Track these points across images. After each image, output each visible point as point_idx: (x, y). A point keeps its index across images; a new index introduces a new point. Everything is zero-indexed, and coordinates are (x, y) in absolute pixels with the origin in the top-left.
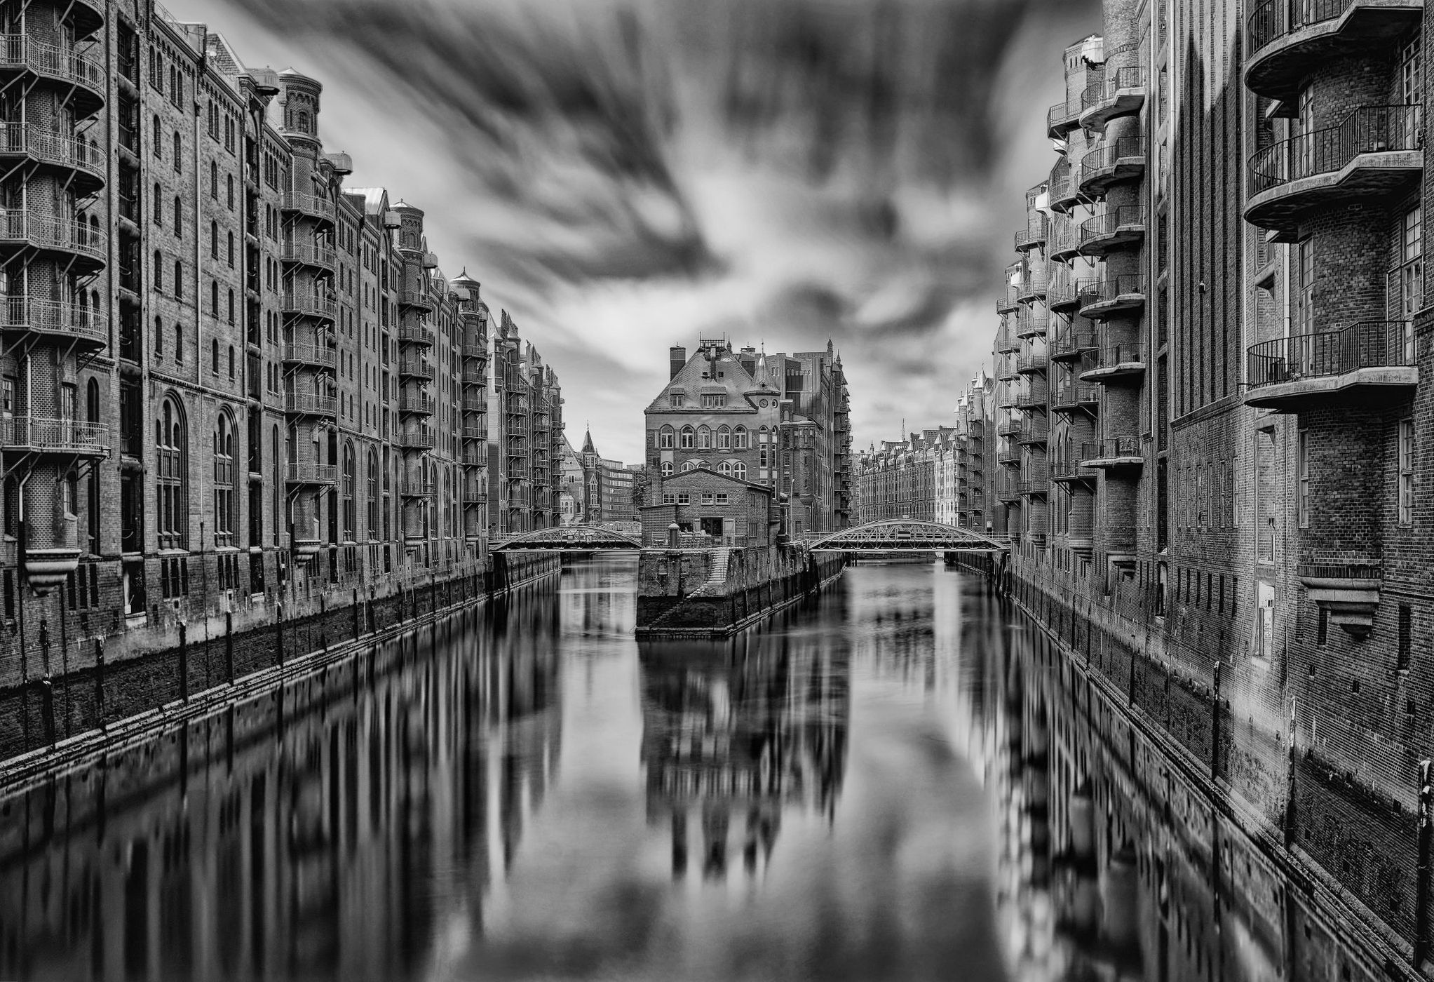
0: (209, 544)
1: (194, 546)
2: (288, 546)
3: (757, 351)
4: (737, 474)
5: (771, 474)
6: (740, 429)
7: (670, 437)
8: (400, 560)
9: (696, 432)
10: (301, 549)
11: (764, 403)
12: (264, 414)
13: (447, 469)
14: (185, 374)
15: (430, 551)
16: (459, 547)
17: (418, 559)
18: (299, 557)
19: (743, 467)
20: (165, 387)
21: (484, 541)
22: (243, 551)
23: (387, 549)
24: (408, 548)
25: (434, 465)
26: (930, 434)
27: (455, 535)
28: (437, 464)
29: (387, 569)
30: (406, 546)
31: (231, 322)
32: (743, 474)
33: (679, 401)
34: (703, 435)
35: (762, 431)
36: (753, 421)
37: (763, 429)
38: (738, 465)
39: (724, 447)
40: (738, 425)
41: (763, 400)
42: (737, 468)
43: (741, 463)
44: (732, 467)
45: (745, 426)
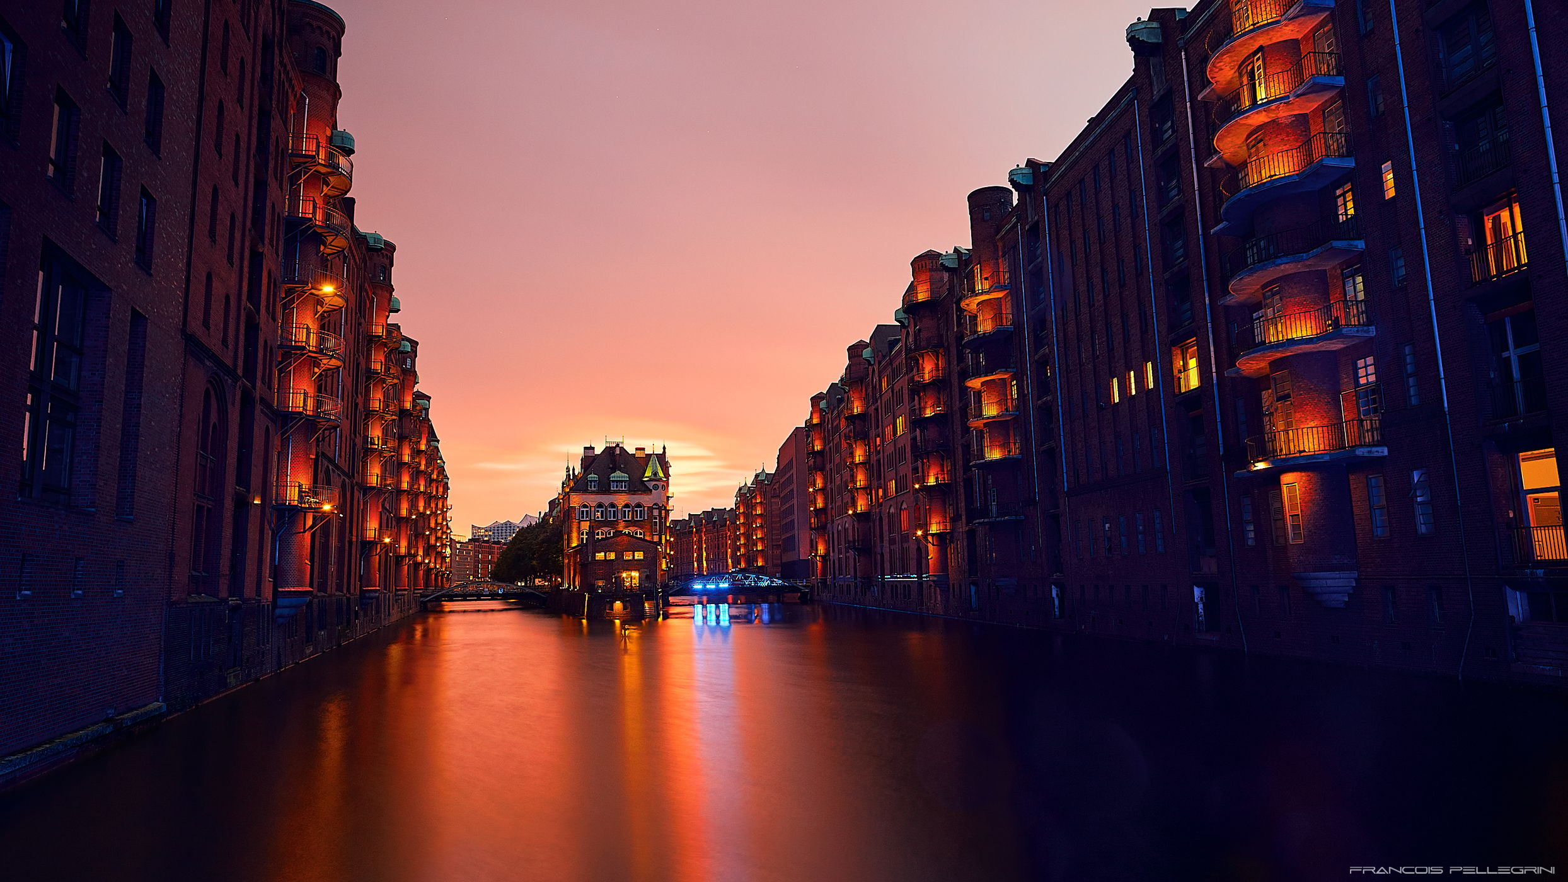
0: (334, 590)
1: (329, 590)
2: (358, 592)
3: (647, 452)
5: (660, 539)
6: (639, 505)
7: (587, 511)
8: (393, 609)
9: (606, 509)
10: (367, 595)
11: (656, 487)
12: (355, 487)
14: (330, 455)
17: (399, 608)
18: (364, 601)
19: (641, 534)
20: (326, 463)
22: (344, 596)
23: (389, 596)
24: (397, 598)
26: (708, 515)
29: (389, 615)
30: (396, 595)
31: (347, 418)
33: (594, 485)
34: (612, 509)
35: (655, 507)
36: (648, 500)
37: (655, 505)
38: (637, 531)
39: (627, 519)
40: (637, 503)
41: (655, 484)
42: (636, 533)
43: (639, 530)
44: (633, 533)
45: (643, 503)
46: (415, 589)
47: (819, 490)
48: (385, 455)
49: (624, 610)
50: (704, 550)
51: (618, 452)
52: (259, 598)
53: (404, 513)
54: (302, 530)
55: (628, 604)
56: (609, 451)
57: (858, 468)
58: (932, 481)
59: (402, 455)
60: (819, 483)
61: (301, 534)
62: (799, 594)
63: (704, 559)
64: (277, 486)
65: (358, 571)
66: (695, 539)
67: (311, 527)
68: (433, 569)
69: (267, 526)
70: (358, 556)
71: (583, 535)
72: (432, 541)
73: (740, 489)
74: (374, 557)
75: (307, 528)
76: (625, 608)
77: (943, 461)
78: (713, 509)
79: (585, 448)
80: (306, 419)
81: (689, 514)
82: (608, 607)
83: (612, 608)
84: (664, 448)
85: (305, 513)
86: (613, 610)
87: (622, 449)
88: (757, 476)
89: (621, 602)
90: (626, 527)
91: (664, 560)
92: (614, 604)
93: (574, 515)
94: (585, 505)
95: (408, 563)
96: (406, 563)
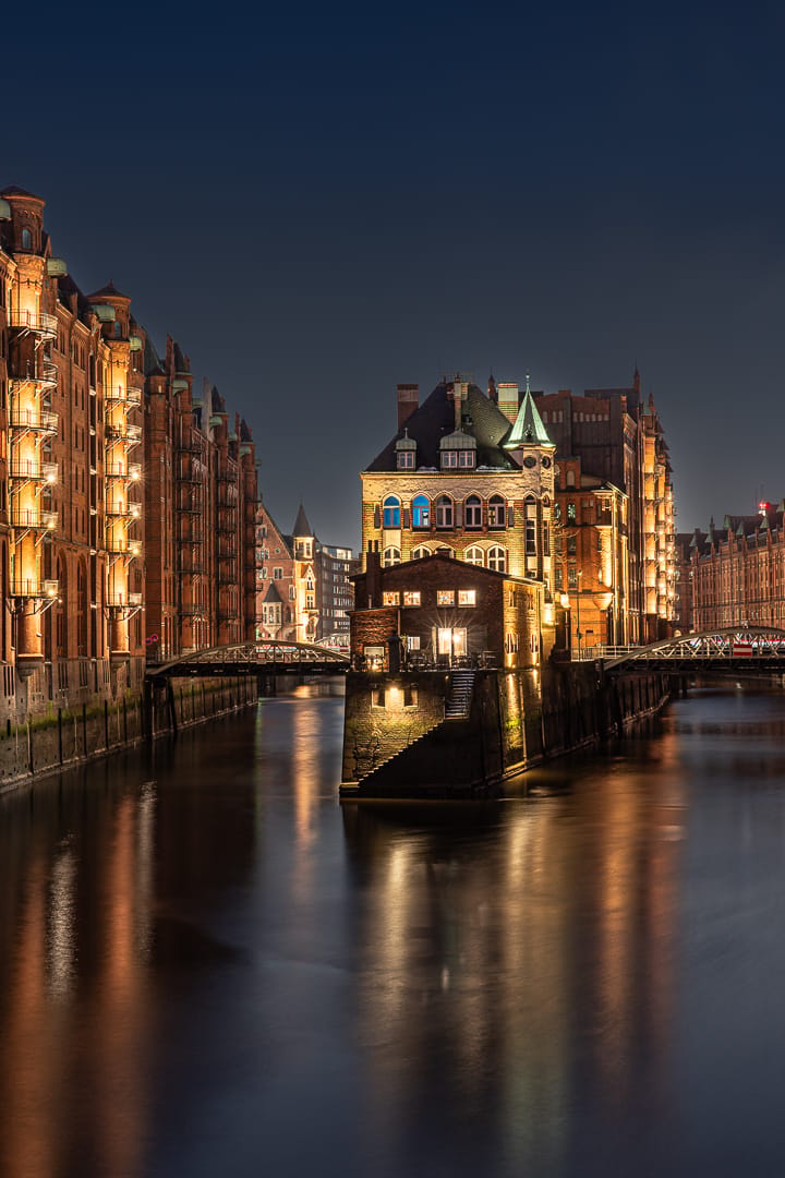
4: (493, 563)
5: (541, 563)
7: (395, 511)
8: (10, 688)
9: (433, 504)
13: (82, 559)
15: (55, 674)
16: (100, 671)
17: (36, 686)
21: (138, 662)
24: (21, 672)
25: (62, 553)
27: (94, 654)
28: (66, 551)
30: (18, 668)
32: (501, 563)
33: (409, 460)
34: (444, 508)
35: (529, 500)
36: (515, 486)
37: (530, 497)
38: (494, 550)
39: (473, 525)
40: (493, 493)
41: (530, 457)
42: (492, 554)
43: (498, 547)
44: (486, 553)
45: (504, 495)
49: (406, 705)
51: (458, 391)
55: (415, 695)
76: (408, 701)
82: (374, 697)
83: (381, 702)
86: (383, 704)
89: (399, 688)
92: (387, 693)
93: (370, 519)
94: (391, 501)
95: (41, 608)
96: (37, 608)
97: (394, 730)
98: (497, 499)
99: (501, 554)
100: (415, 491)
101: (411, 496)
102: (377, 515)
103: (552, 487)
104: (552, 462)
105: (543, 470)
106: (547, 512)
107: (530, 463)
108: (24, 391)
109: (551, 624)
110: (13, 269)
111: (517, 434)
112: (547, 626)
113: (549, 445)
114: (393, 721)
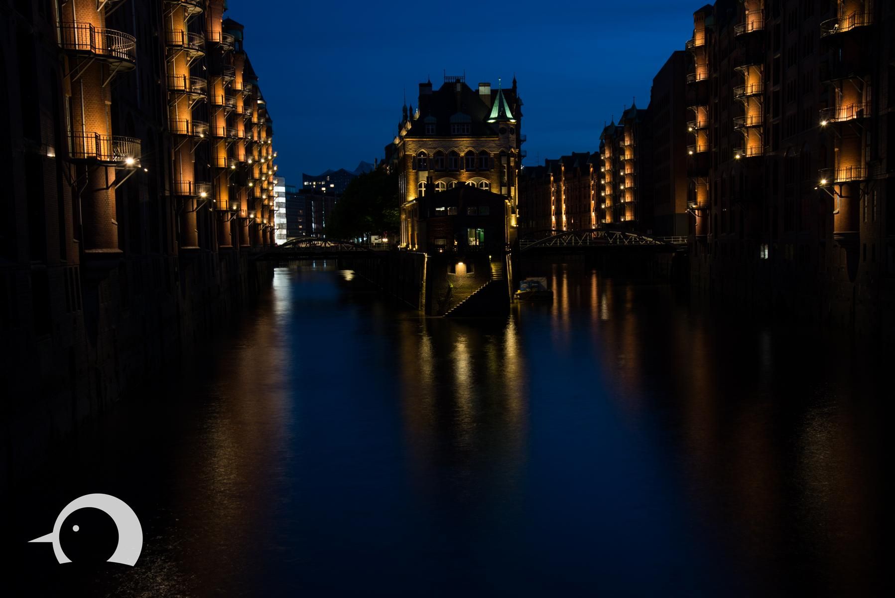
5: (509, 191)
7: (424, 160)
9: (446, 156)
26: (568, 160)
33: (432, 129)
35: (502, 154)
36: (494, 145)
37: (502, 152)
38: (482, 183)
39: (470, 168)
40: (482, 149)
41: (503, 128)
42: (481, 185)
43: (485, 181)
44: (477, 184)
45: (487, 150)
46: (241, 247)
47: (702, 129)
48: (194, 98)
49: (467, 272)
50: (563, 202)
51: (459, 88)
52: (65, 261)
53: (222, 162)
54: (105, 187)
55: (472, 267)
56: (448, 87)
57: (750, 103)
58: (844, 116)
59: (215, 96)
60: (701, 119)
61: (105, 191)
62: (674, 254)
63: (563, 212)
64: (72, 137)
65: (174, 229)
66: (553, 189)
67: (115, 183)
68: (260, 224)
69: (65, 183)
70: (174, 212)
71: (422, 188)
72: (258, 193)
73: (606, 129)
74: (191, 213)
75: (109, 184)
76: (468, 270)
77: (861, 89)
78: (573, 153)
79: (421, 85)
80: (97, 59)
81: (547, 161)
82: (449, 270)
83: (453, 271)
84: (515, 82)
85: (106, 167)
86: (454, 272)
87: (464, 86)
88: (626, 113)
89: (464, 263)
90: (469, 178)
91: (513, 215)
92: (456, 266)
93: (410, 164)
94: (422, 153)
95: (230, 218)
96: (229, 219)
97: (462, 287)
98: (484, 153)
99: (486, 185)
100: (436, 148)
101: (435, 151)
102: (414, 162)
103: (515, 146)
104: (515, 131)
105: (511, 135)
106: (512, 159)
107: (503, 131)
108: (217, 83)
109: (515, 226)
110: (207, 4)
111: (494, 114)
112: (513, 227)
113: (513, 121)
114: (461, 282)
